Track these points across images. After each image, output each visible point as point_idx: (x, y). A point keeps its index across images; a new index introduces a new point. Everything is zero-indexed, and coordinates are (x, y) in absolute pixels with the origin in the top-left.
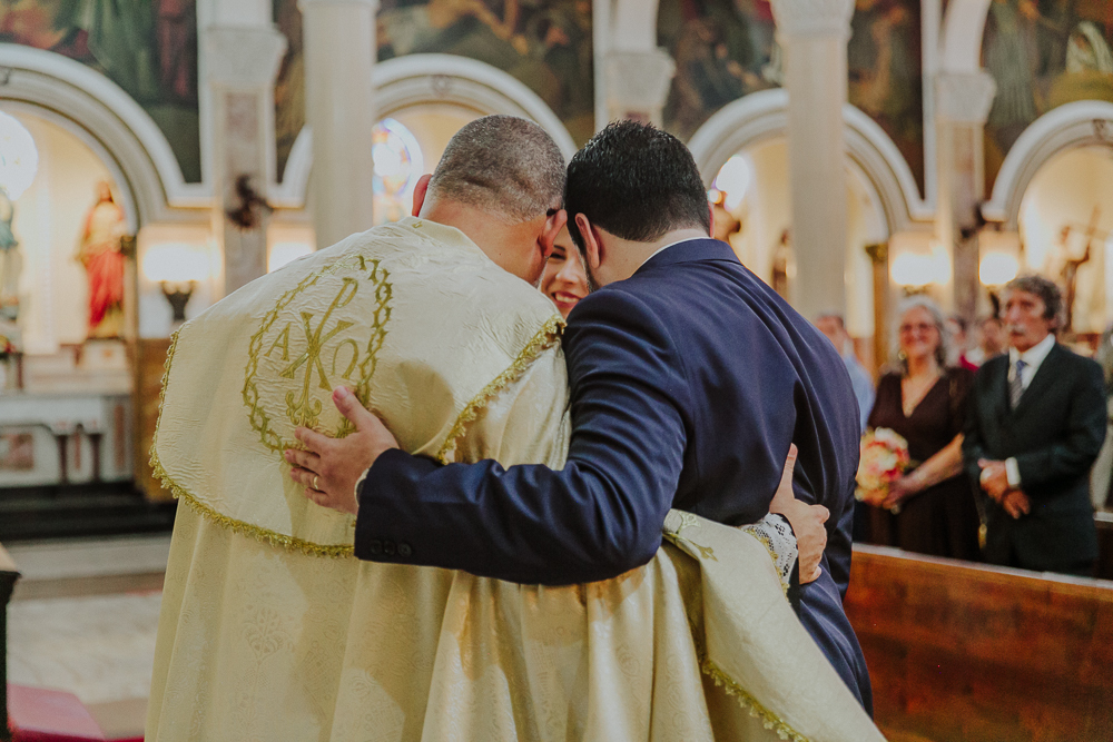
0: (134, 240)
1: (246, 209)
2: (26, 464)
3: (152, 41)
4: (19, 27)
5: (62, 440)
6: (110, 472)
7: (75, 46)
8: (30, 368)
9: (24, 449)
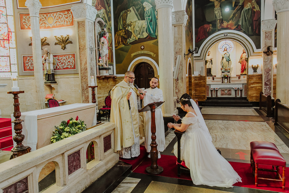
0: (248, 59)
1: (268, 52)
2: (230, 94)
3: (252, 25)
4: (229, 26)
5: (236, 91)
6: (243, 96)
7: (238, 28)
8: (231, 79)
9: (230, 92)
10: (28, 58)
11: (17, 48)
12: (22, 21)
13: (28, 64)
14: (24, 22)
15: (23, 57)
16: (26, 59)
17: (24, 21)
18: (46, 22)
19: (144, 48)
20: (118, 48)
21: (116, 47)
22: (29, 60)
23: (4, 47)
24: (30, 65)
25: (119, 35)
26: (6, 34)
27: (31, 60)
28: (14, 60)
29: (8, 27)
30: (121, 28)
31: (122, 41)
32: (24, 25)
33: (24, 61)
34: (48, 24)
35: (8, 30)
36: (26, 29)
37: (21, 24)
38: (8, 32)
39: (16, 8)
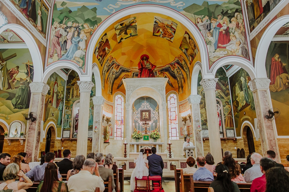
11: (178, 123)
17: (180, 108)
19: (245, 114)
20: (235, 115)
21: (234, 115)
25: (234, 105)
26: (175, 116)
28: (178, 131)
30: (234, 100)
31: (236, 110)
33: (181, 130)
35: (176, 114)
37: (180, 111)
39: (178, 102)
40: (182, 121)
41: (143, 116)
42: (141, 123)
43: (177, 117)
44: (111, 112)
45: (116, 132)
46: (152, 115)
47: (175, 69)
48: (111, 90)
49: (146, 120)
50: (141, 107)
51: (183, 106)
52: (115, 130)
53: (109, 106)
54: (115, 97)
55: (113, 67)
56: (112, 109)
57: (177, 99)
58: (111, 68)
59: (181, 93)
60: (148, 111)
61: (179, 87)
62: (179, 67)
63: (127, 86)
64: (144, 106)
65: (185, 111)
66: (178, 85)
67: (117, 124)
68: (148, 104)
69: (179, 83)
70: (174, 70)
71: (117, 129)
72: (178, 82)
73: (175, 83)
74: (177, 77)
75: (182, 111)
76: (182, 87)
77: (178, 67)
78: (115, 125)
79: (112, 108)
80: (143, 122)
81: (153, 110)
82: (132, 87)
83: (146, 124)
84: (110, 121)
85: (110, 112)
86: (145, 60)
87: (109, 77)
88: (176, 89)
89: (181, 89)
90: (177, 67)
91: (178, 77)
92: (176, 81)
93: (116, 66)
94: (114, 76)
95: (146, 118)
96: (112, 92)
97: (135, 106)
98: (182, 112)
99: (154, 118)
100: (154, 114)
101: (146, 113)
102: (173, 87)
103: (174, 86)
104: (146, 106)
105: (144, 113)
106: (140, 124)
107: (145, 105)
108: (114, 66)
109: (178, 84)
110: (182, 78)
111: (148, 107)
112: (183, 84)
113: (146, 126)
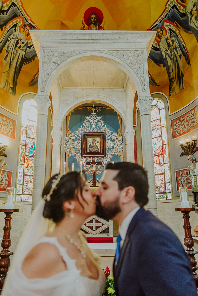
10: (181, 173)
11: (170, 162)
12: (173, 128)
13: (181, 181)
14: (176, 129)
15: (176, 172)
16: (179, 174)
17: (175, 127)
18: (195, 120)
22: (181, 175)
23: (160, 163)
24: (183, 182)
26: (161, 148)
27: (184, 175)
28: (168, 179)
29: (162, 140)
32: (175, 133)
33: (177, 177)
34: (196, 122)
35: (162, 143)
36: (177, 137)
37: (173, 132)
38: (163, 145)
39: (168, 115)
40: (182, 155)
41: (89, 145)
42: (82, 161)
43: (166, 148)
44: (9, 134)
45: (23, 184)
46: (109, 144)
47: (163, 40)
48: (11, 81)
49: (93, 154)
50: (83, 126)
51: (182, 119)
52: (20, 178)
53: (5, 119)
54: (22, 102)
55: (15, 26)
56: (14, 129)
57: (165, 108)
58: (11, 24)
59: (178, 91)
60: (100, 135)
61: (171, 80)
62: (175, 29)
63: (44, 52)
64: (92, 123)
65: (188, 131)
66: (169, 77)
67: (26, 165)
68: (99, 118)
69: (171, 70)
70: (159, 42)
71: (24, 175)
72: (168, 70)
73: (159, 74)
74: (166, 59)
75: (181, 132)
76: (180, 77)
77: (170, 30)
78: (21, 168)
79: (14, 125)
80: (87, 159)
81: (110, 132)
82: (56, 54)
83: (94, 162)
84: (5, 155)
85: (5, 133)
86: (95, 24)
87: (6, 48)
88: (164, 86)
89: (175, 84)
90: (169, 32)
91: (168, 59)
92: (164, 69)
93: (25, 26)
94: (21, 52)
95: (95, 149)
96: (14, 89)
97: (71, 128)
98: (180, 135)
99: (114, 151)
100: (113, 141)
101: (94, 138)
102: (156, 85)
103: (157, 82)
104: (96, 123)
105: (90, 140)
106: (81, 163)
107: (92, 121)
108: (19, 21)
109: (169, 73)
110: (180, 56)
111: (99, 124)
112: (181, 69)
113: (94, 169)
